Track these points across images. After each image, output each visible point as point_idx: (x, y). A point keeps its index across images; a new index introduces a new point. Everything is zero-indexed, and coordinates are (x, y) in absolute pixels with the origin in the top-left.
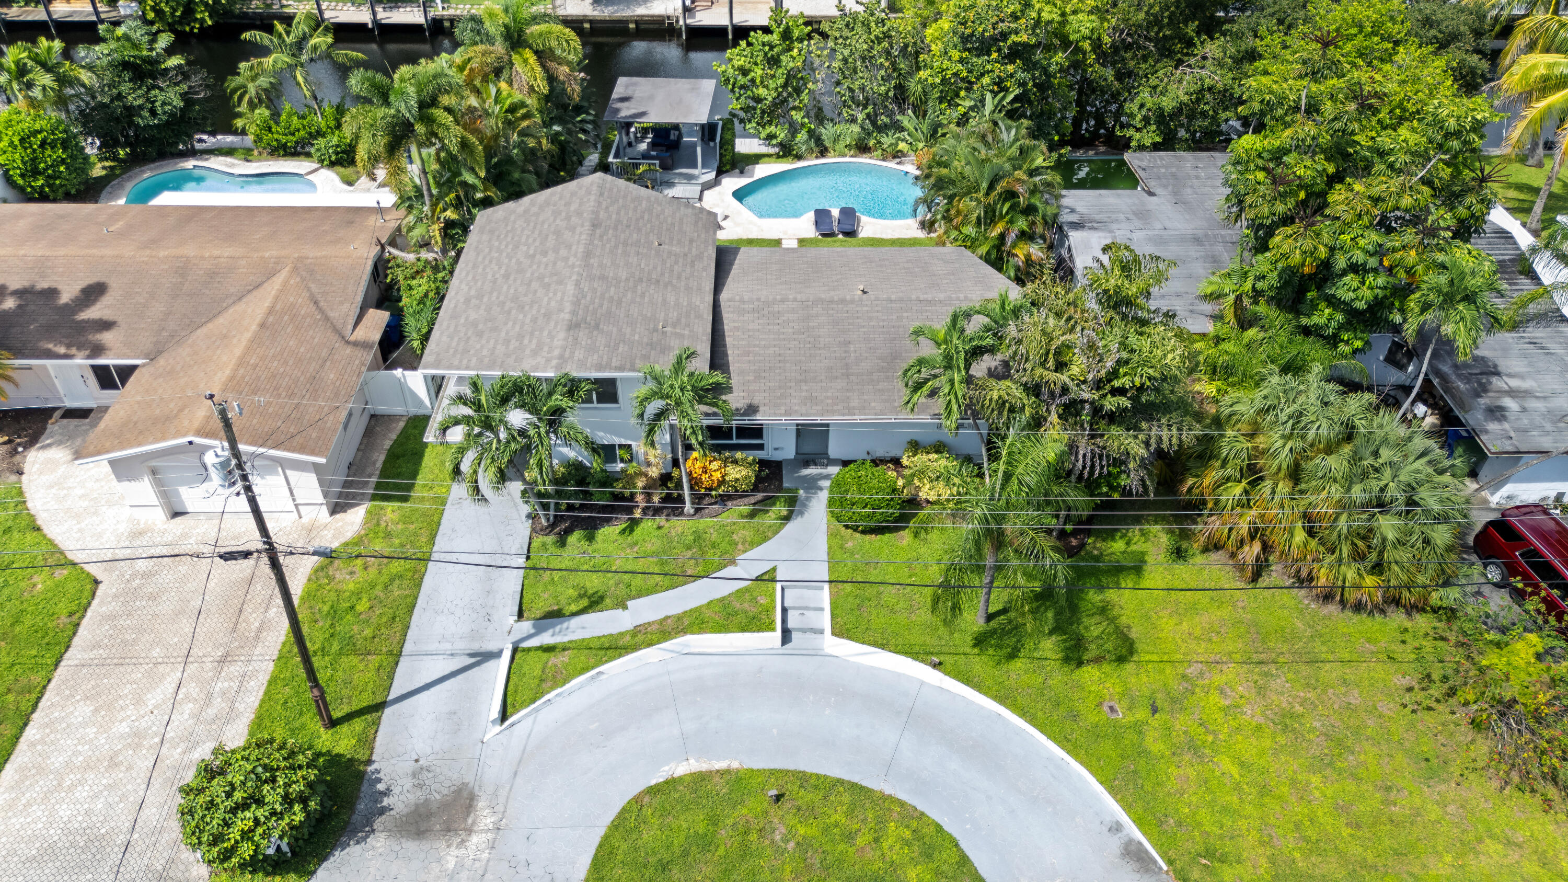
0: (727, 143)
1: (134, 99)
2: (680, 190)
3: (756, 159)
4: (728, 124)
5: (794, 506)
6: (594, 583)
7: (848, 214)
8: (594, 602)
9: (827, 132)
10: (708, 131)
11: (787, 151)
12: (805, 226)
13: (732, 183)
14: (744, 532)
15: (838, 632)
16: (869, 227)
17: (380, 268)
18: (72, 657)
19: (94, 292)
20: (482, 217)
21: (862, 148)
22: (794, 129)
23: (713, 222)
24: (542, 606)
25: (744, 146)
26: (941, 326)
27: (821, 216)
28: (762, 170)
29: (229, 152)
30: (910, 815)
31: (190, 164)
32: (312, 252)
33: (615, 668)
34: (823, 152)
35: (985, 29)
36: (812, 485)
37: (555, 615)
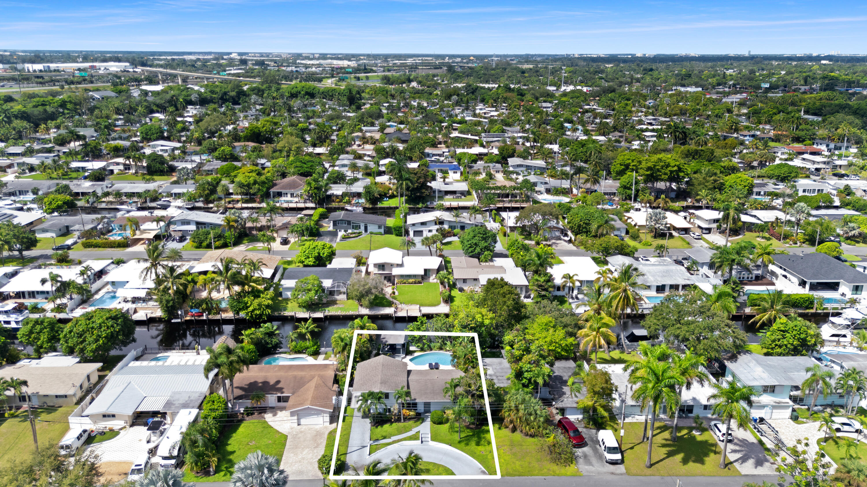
0: (408, 348)
1: (269, 341)
2: (397, 359)
3: (415, 352)
4: (408, 343)
5: (423, 421)
6: (384, 434)
7: (437, 364)
8: (385, 438)
9: (432, 345)
10: (403, 345)
11: (422, 350)
12: (426, 367)
13: (409, 357)
14: (415, 424)
15: (432, 440)
16: (442, 367)
17: (336, 376)
18: (287, 447)
19: (278, 382)
20: (358, 364)
21: (441, 349)
22: (424, 344)
23: (406, 365)
24: (375, 438)
25: (412, 348)
26: (450, 381)
27: (430, 365)
28: (416, 354)
29: (285, 353)
30: (443, 466)
31: (276, 356)
32: (322, 373)
33: (389, 447)
34: (431, 350)
35: (465, 324)
36: (427, 417)
37: (377, 440)
